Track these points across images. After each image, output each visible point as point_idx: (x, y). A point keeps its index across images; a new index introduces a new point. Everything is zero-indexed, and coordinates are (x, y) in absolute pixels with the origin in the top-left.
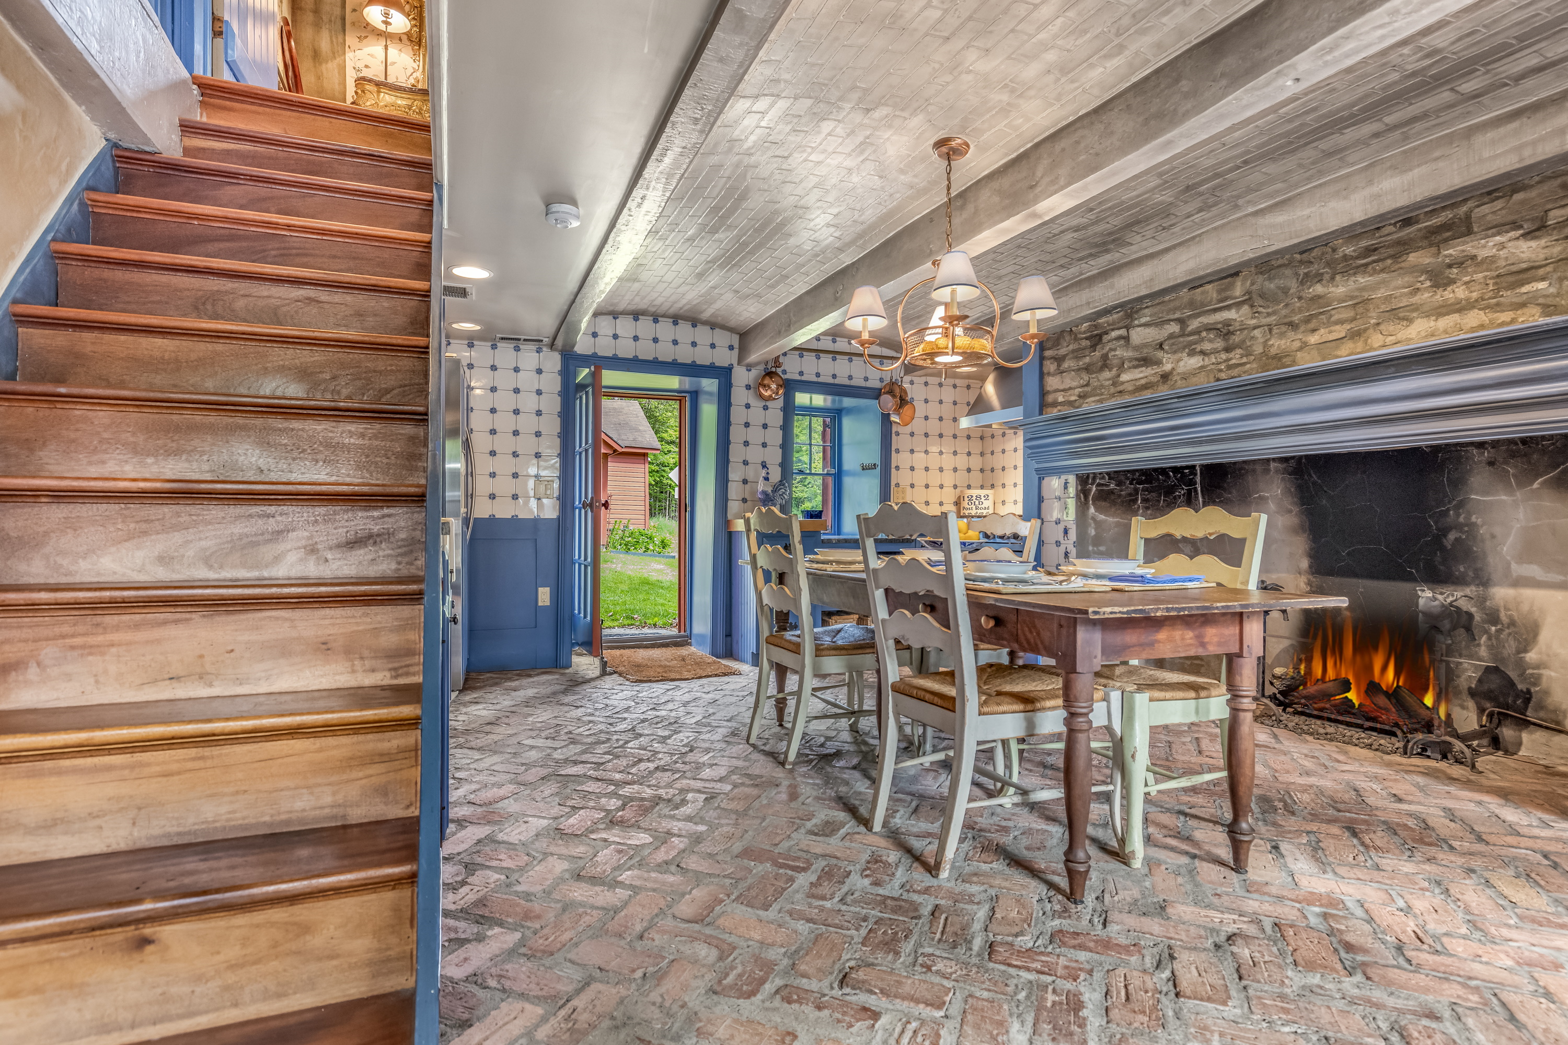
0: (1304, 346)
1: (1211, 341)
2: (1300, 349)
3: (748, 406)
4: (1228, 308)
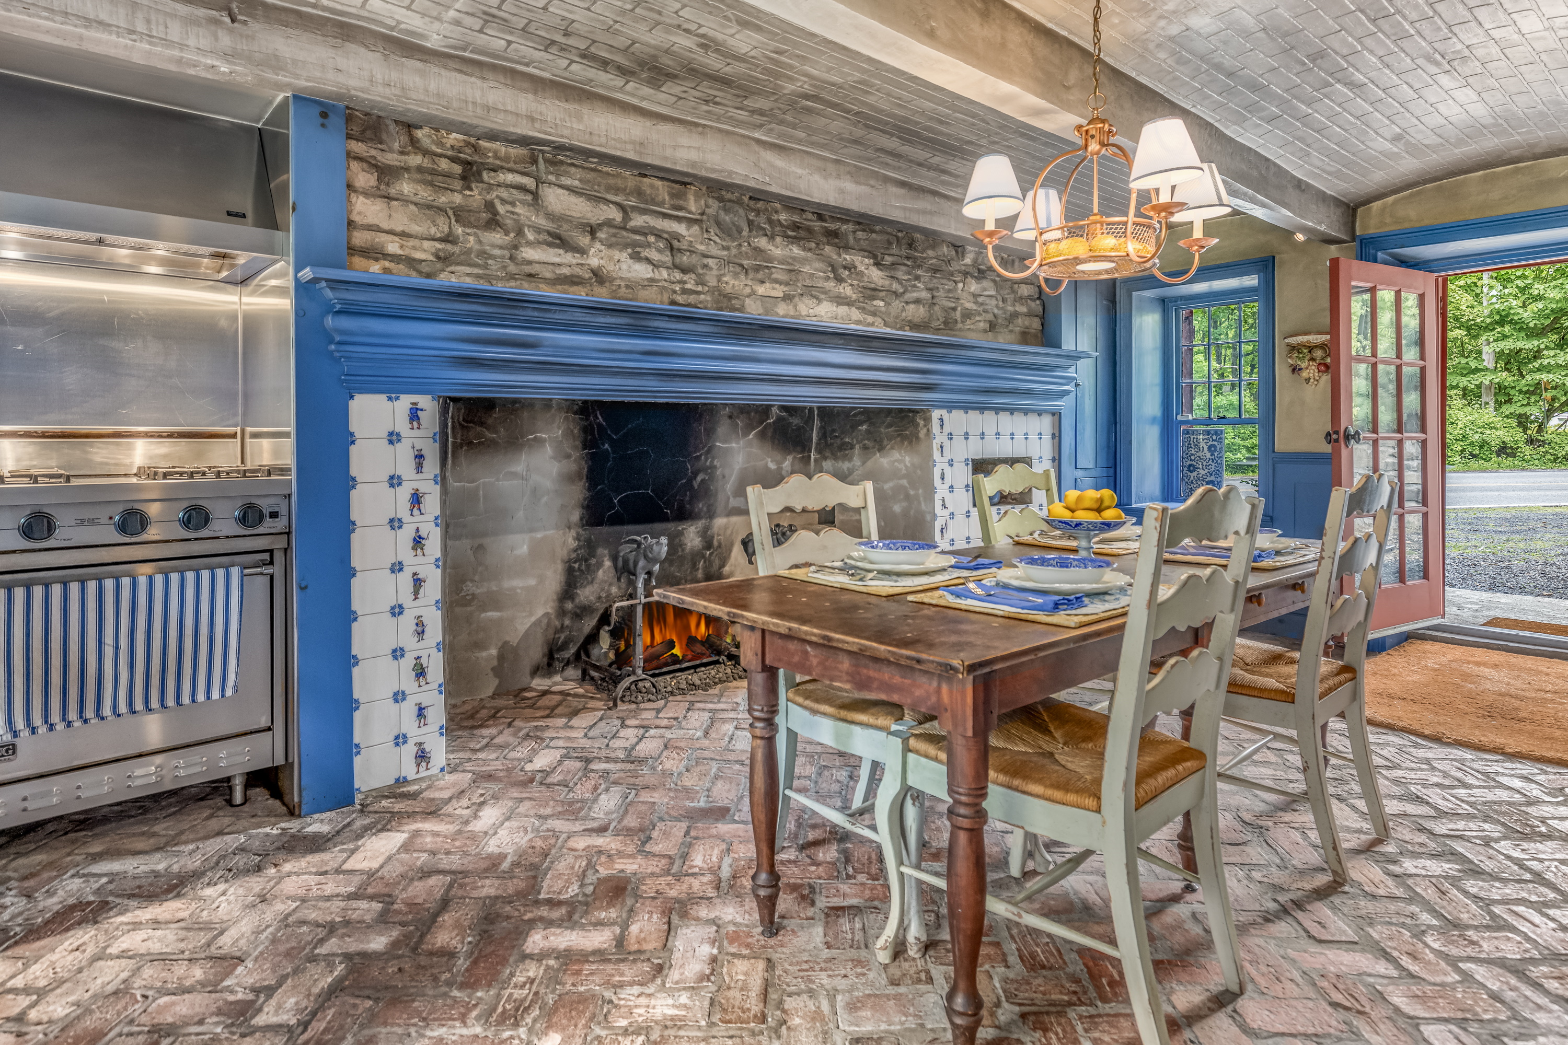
0: (753, 293)
1: (659, 251)
2: (749, 296)
4: (678, 219)
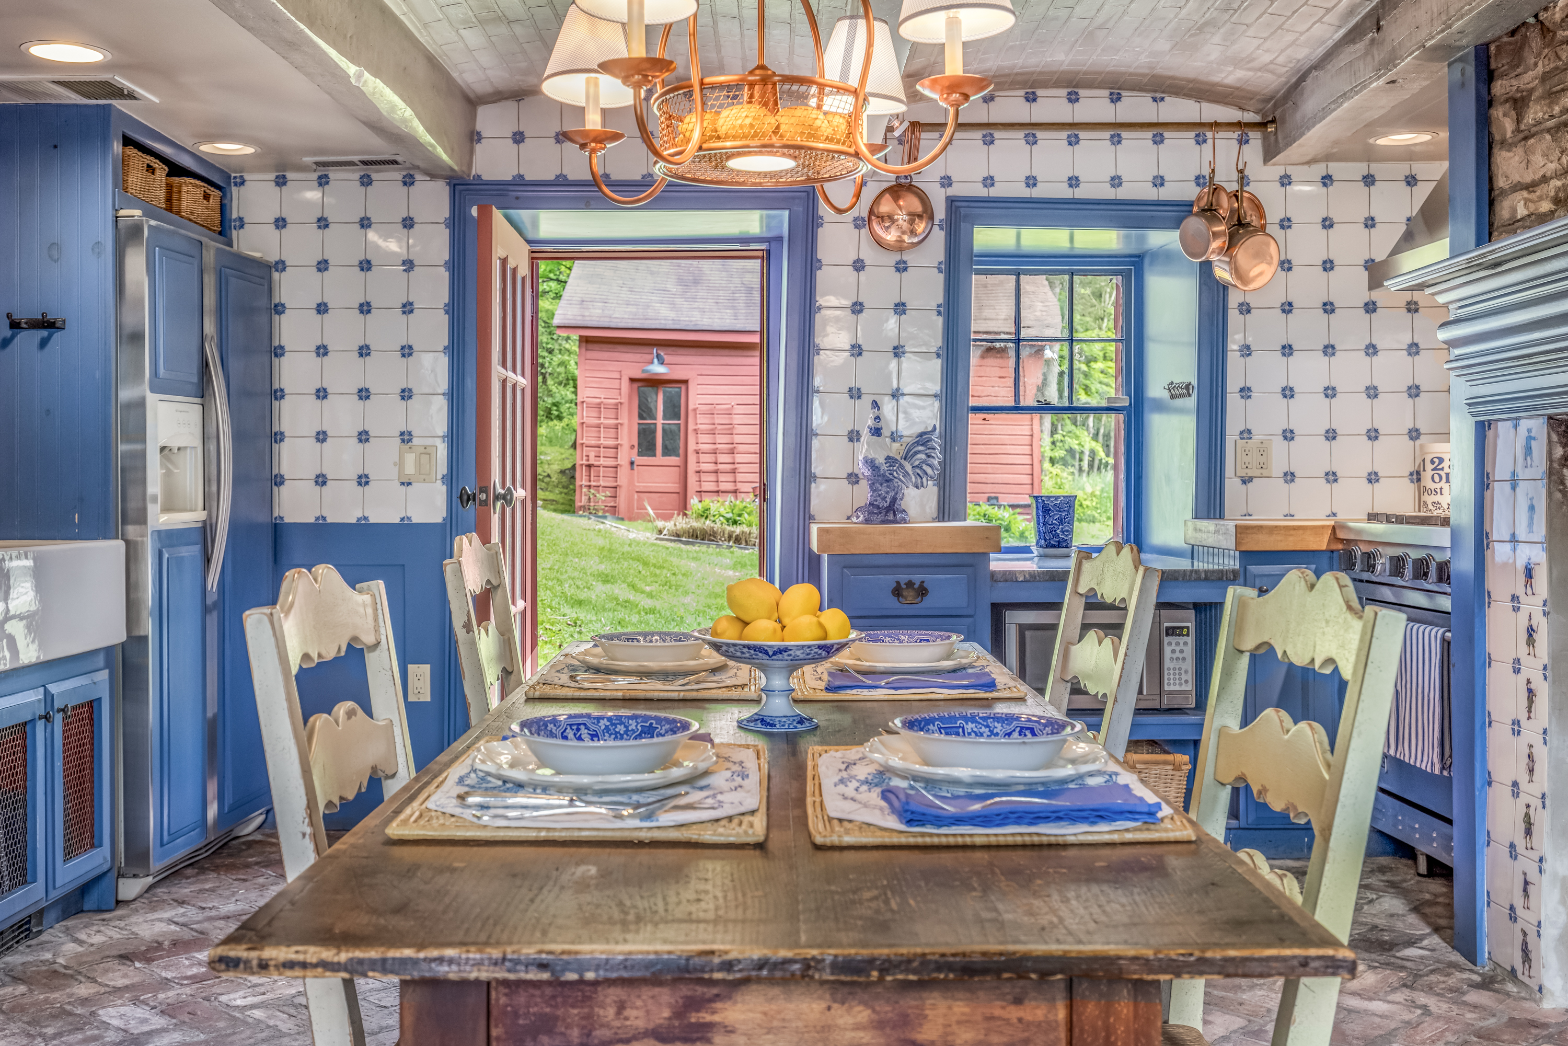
3: (859, 265)
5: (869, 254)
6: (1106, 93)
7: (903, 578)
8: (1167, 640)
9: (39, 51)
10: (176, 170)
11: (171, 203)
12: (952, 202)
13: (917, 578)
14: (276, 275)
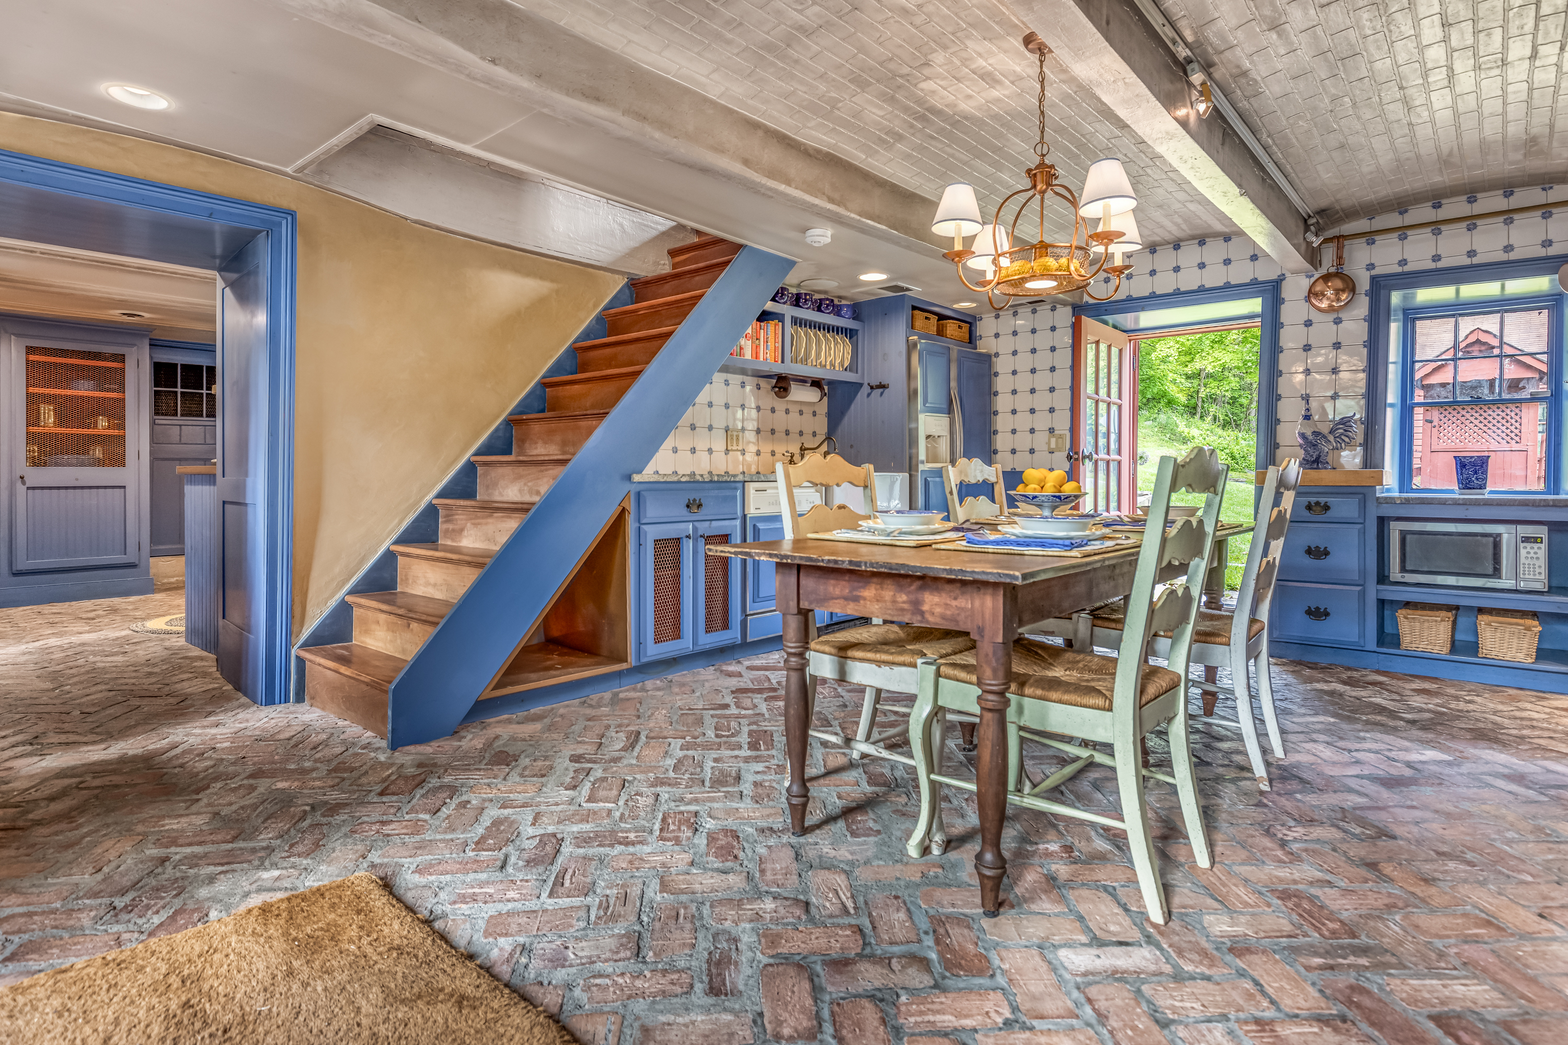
3: (1308, 324)
5: (1315, 316)
6: (1501, 192)
7: (1313, 500)
8: (1522, 545)
9: (864, 277)
10: (942, 317)
11: (941, 332)
12: (1373, 278)
13: (1322, 500)
14: (994, 359)
